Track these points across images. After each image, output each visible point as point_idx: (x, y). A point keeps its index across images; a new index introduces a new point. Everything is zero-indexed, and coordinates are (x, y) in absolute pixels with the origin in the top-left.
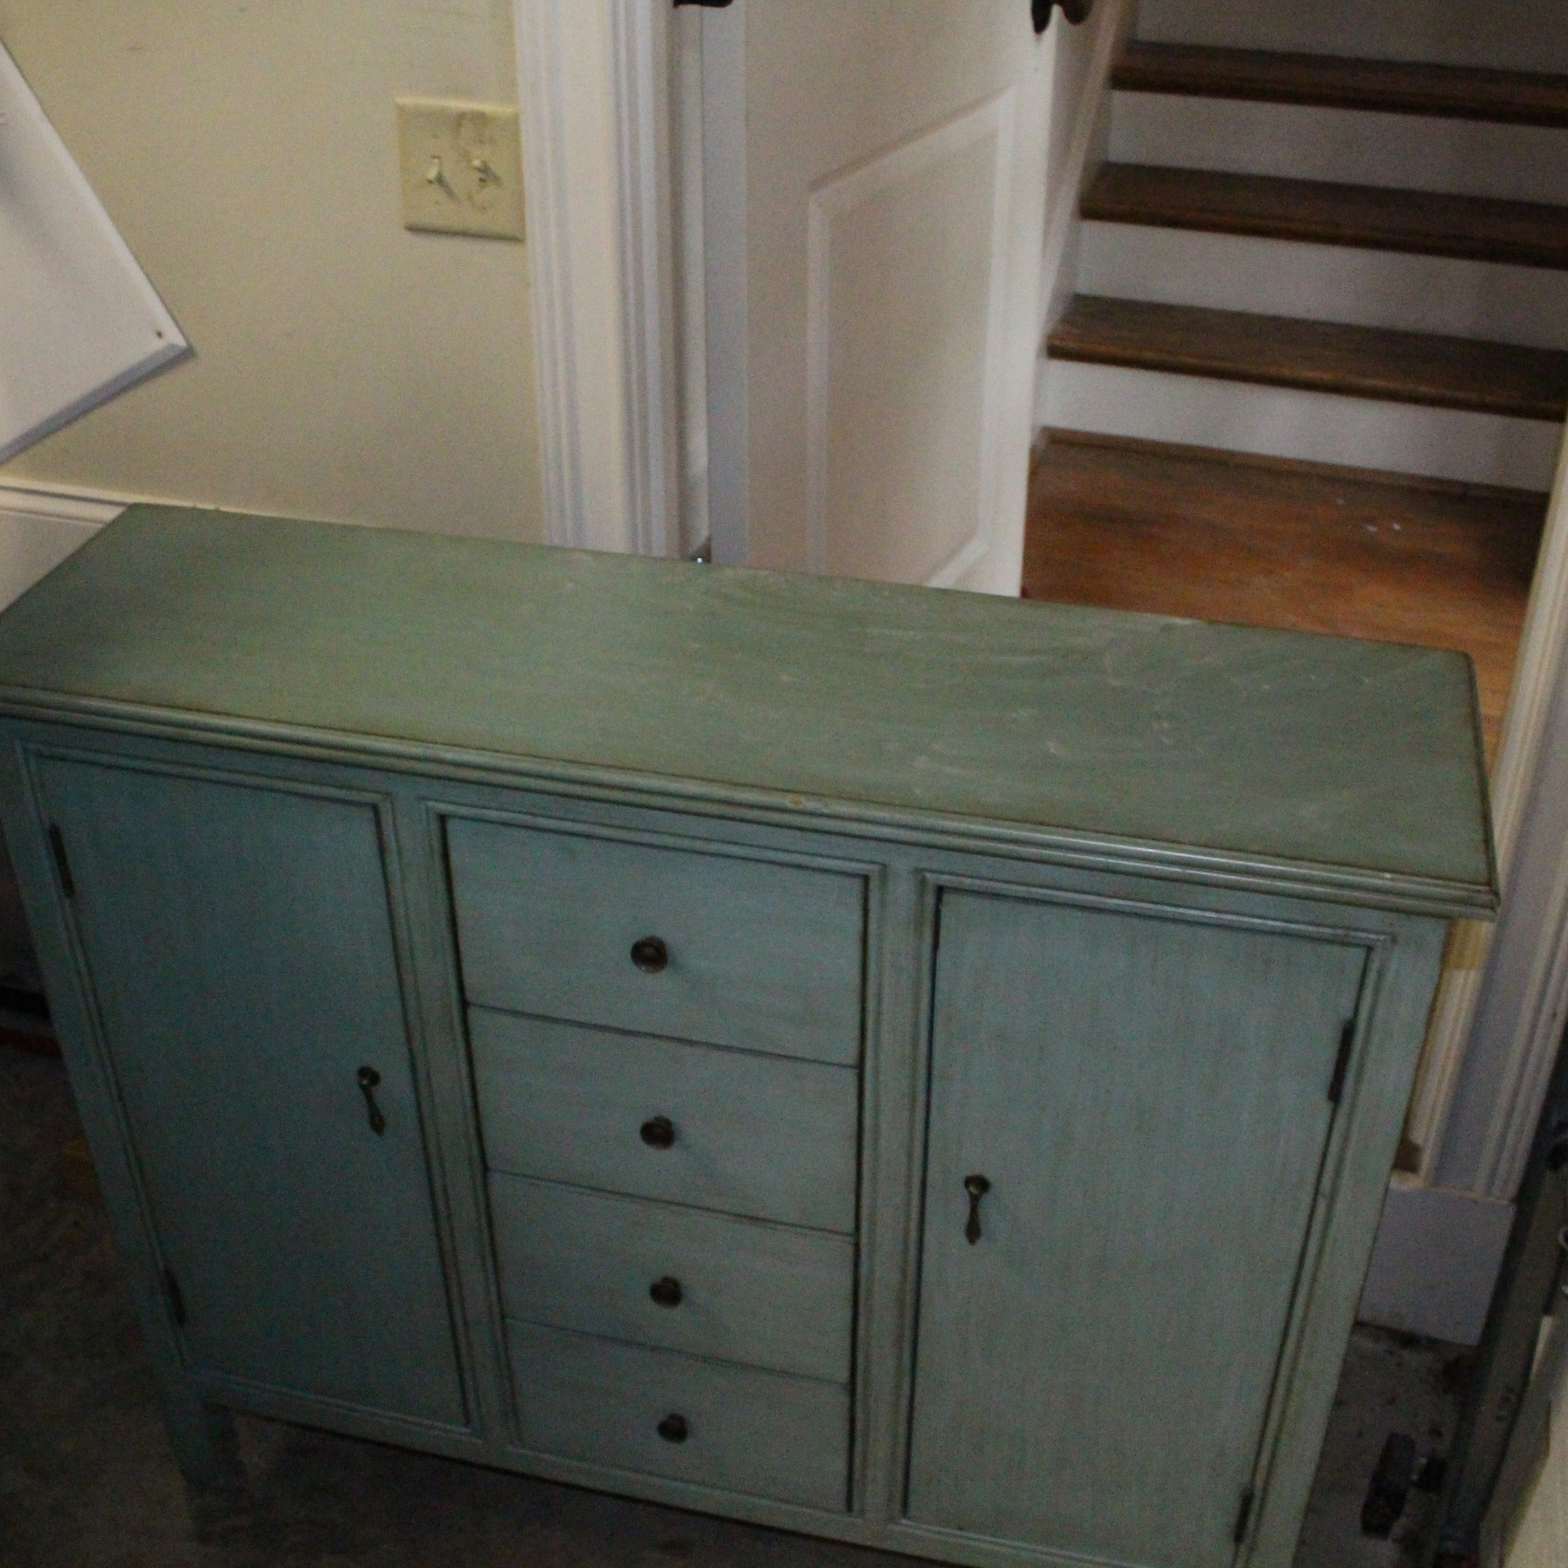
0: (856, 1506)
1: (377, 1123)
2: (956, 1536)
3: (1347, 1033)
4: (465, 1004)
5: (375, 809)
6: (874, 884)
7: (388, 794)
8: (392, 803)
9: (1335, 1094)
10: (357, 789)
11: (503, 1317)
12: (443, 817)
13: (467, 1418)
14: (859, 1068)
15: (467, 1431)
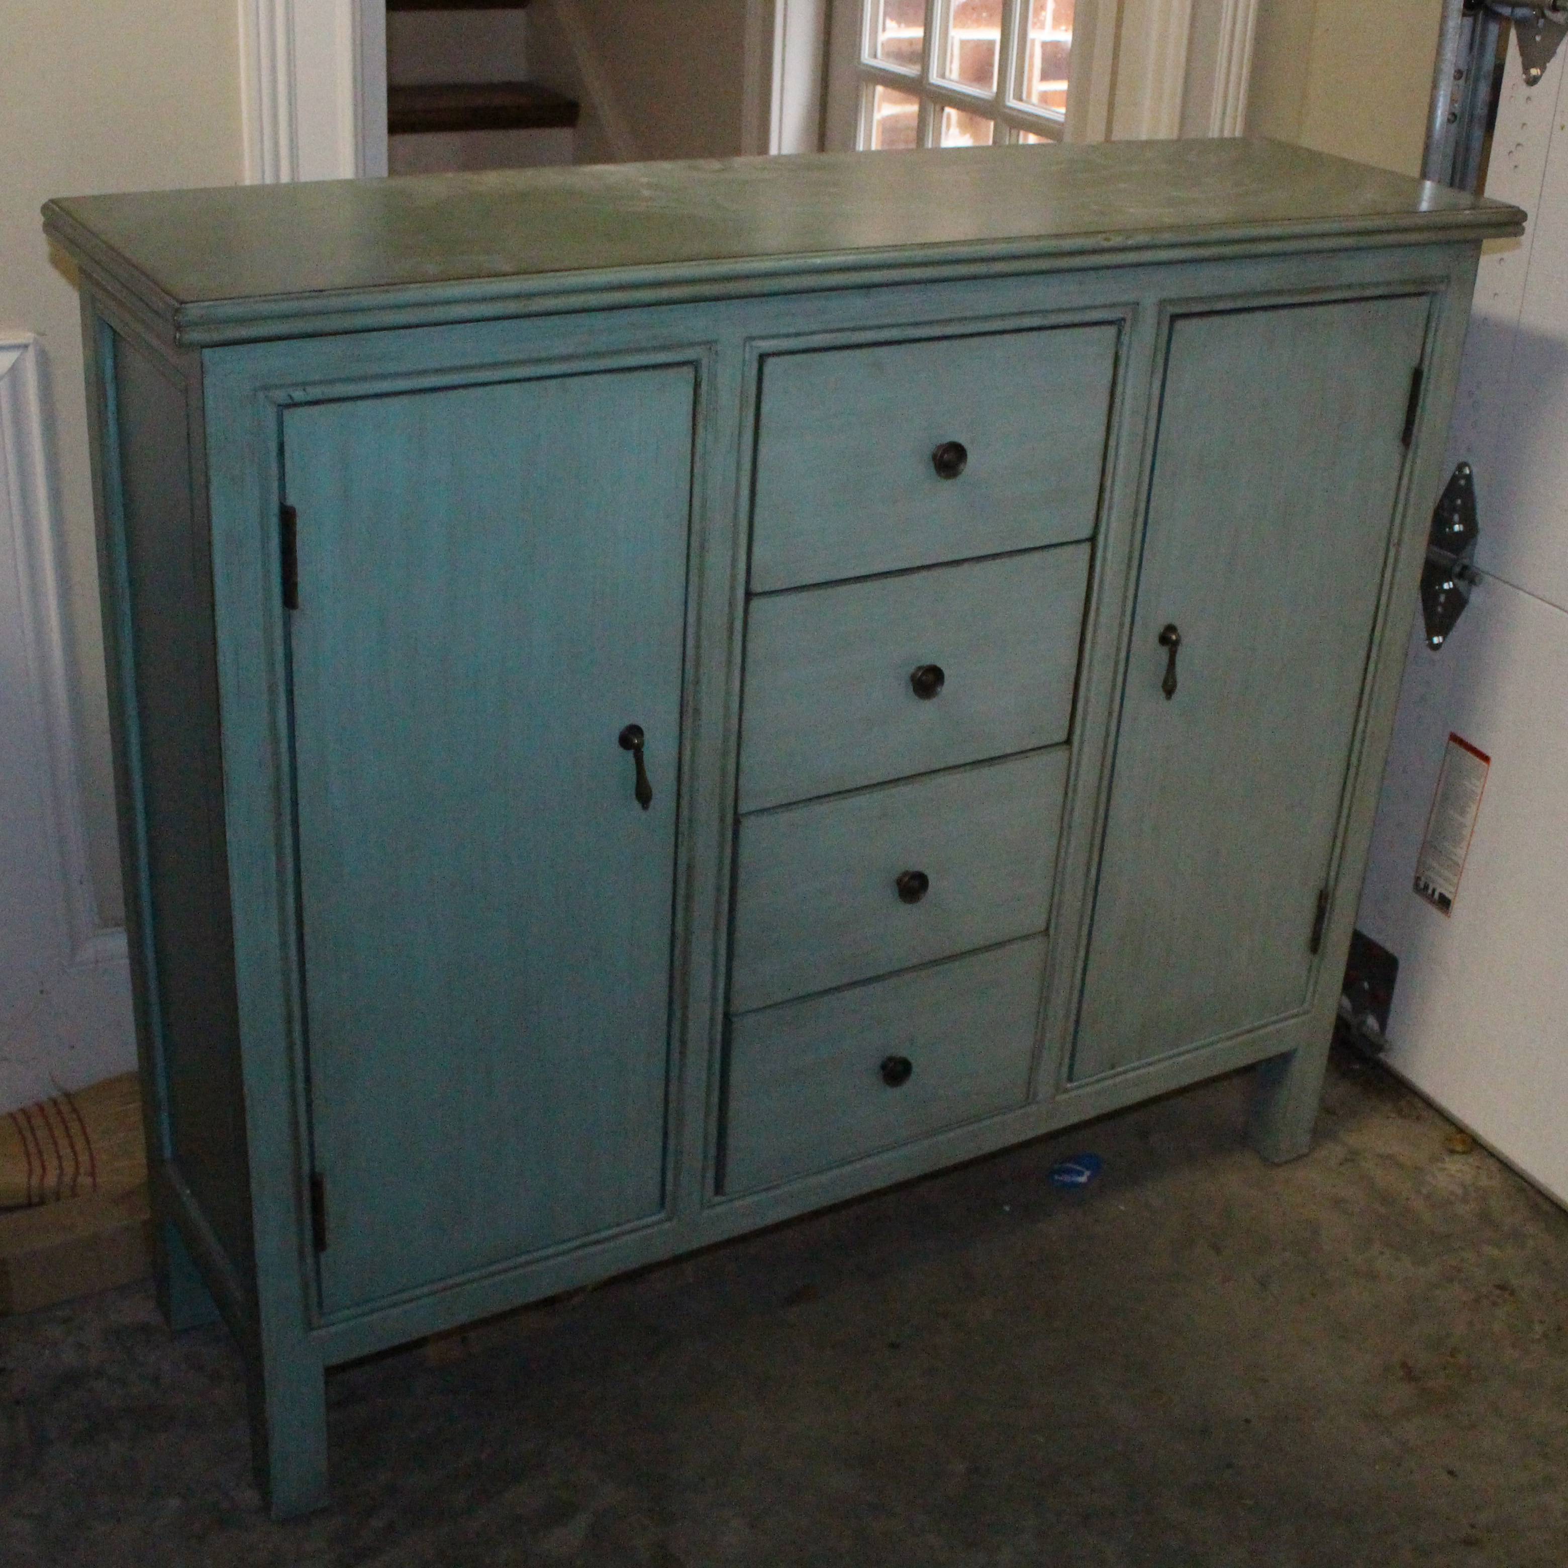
0: (1032, 1092)
1: (644, 795)
4: (749, 596)
5: (696, 365)
6: (1128, 325)
7: (714, 343)
8: (713, 353)
9: (1406, 438)
10: (680, 346)
11: (727, 1017)
12: (762, 358)
13: (663, 1196)
14: (1092, 540)
15: (662, 1215)
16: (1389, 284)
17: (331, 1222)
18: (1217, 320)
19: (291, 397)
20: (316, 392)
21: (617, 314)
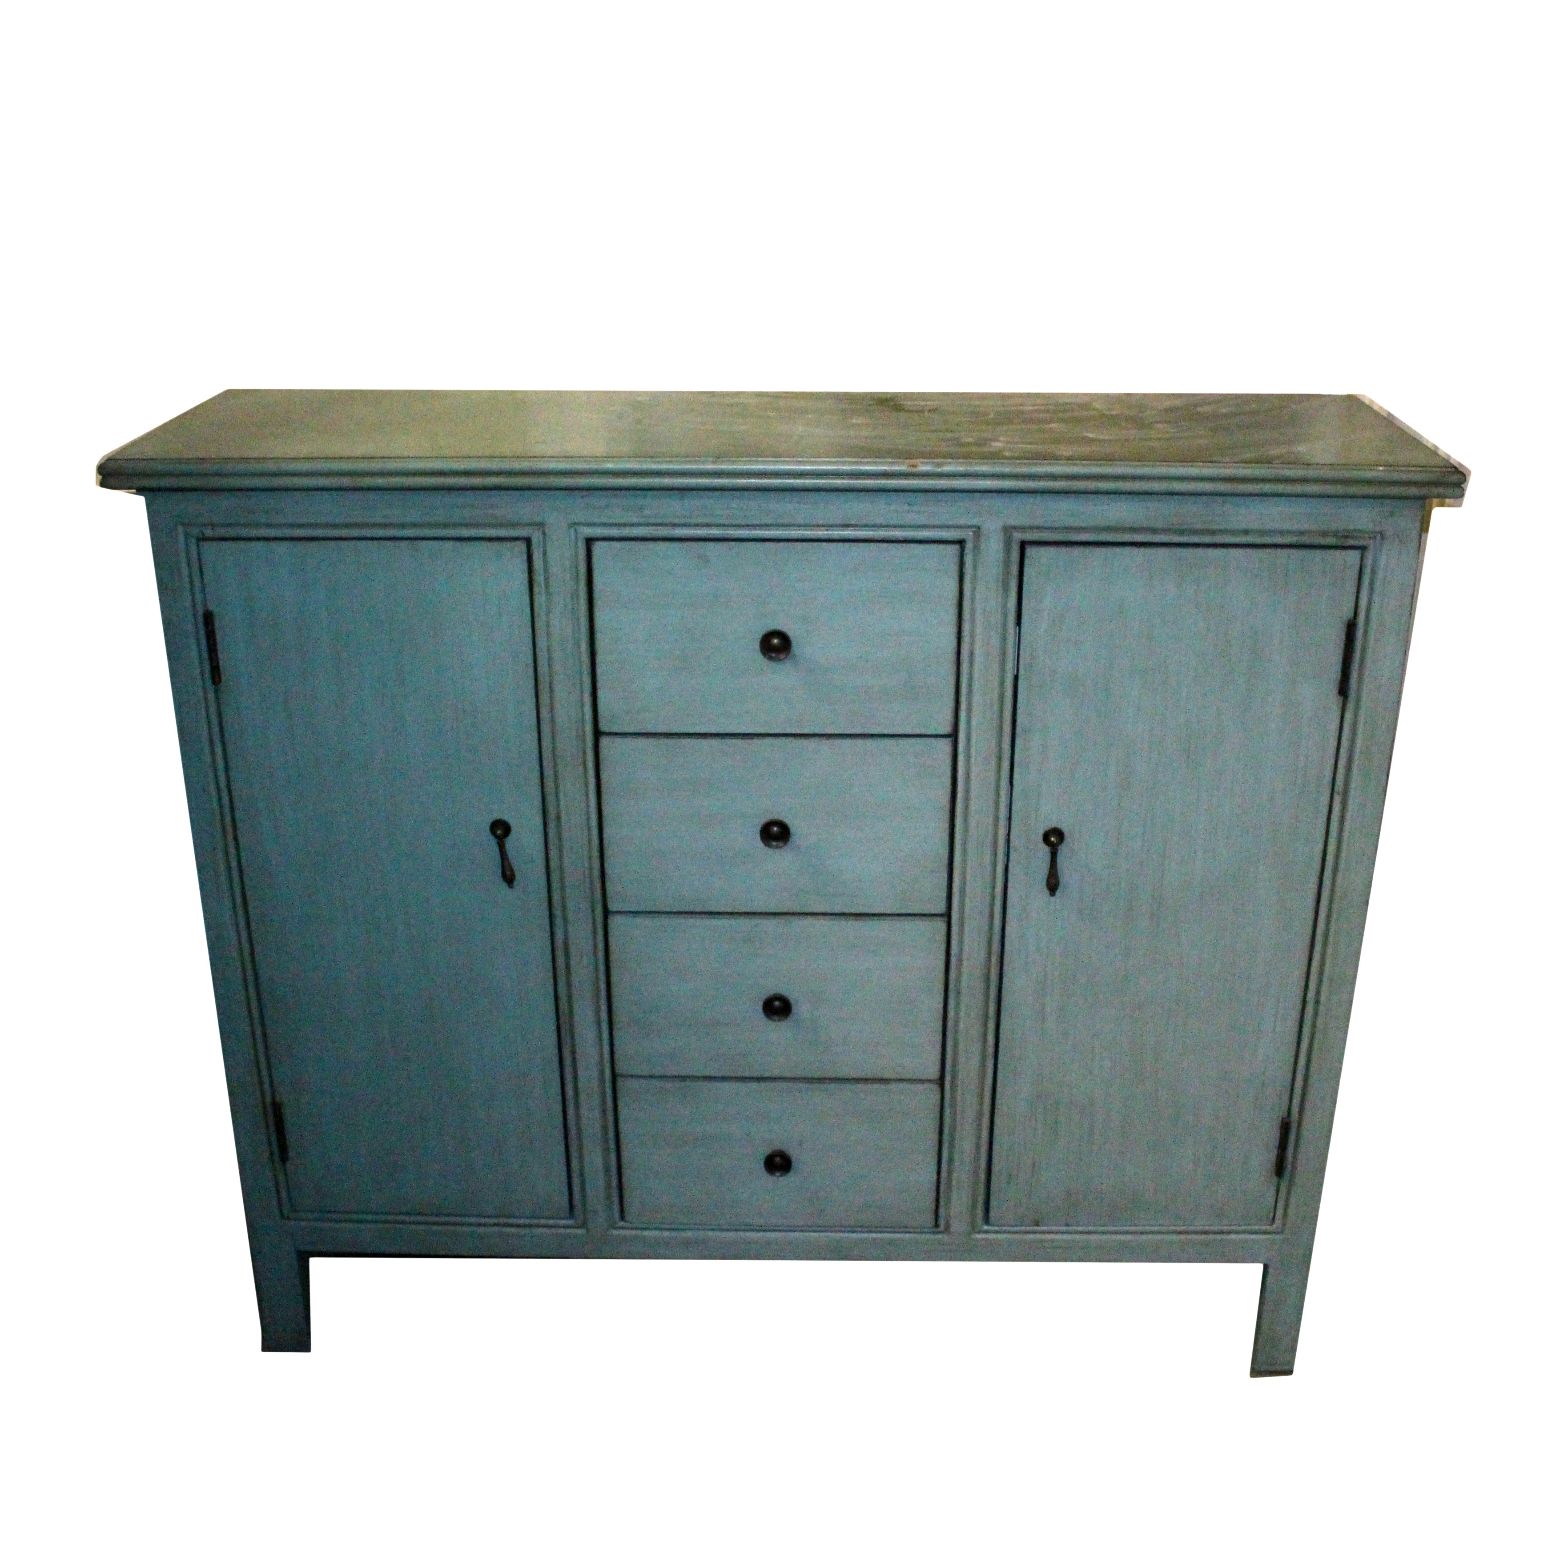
0: (942, 1222)
1: (509, 877)
2: (1034, 1232)
3: (1351, 628)
4: (598, 734)
5: (528, 541)
6: (969, 546)
7: (541, 525)
8: (544, 534)
9: (1343, 690)
10: (514, 525)
11: (614, 1076)
12: (589, 542)
13: (571, 1206)
14: (954, 735)
15: (570, 1222)
16: (1302, 533)
17: (291, 1139)
18: (1077, 551)
19: (203, 533)
20: (222, 532)
21: (454, 494)
